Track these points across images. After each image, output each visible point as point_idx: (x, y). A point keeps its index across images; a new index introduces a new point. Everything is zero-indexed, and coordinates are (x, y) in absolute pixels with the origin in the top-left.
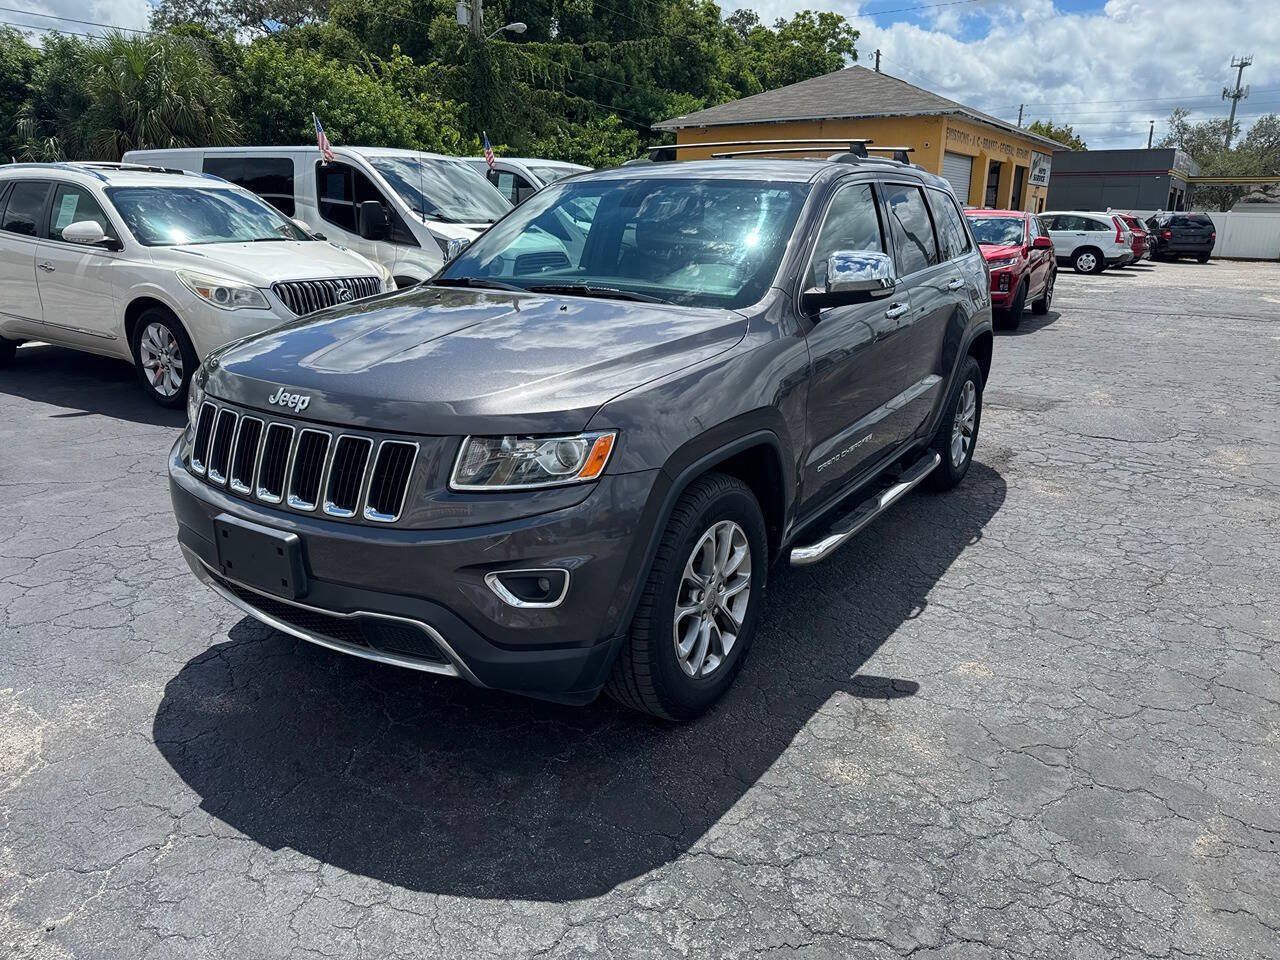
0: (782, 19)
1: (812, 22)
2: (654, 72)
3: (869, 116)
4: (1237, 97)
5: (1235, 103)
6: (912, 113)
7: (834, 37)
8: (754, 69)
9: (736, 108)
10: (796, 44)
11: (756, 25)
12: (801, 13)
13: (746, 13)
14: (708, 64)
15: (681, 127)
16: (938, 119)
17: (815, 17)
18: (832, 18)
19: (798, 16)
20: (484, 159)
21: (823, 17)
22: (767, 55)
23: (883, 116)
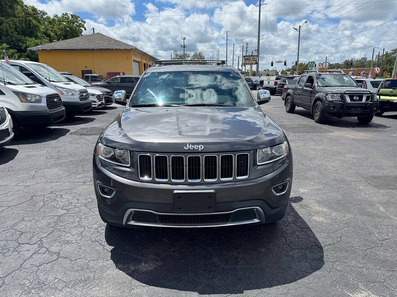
0: (56, 15)
1: (68, 17)
2: (16, 29)
3: (109, 49)
4: (184, 47)
5: (184, 49)
6: (122, 48)
7: (77, 22)
8: (52, 30)
9: (60, 44)
10: (64, 23)
11: (46, 16)
12: (65, 14)
13: (42, 11)
14: (36, 28)
15: (40, 49)
16: (130, 50)
17: (69, 15)
18: (76, 16)
19: (63, 14)
20: (5, 60)
21: (72, 16)
22: (55, 26)
23: (113, 49)
